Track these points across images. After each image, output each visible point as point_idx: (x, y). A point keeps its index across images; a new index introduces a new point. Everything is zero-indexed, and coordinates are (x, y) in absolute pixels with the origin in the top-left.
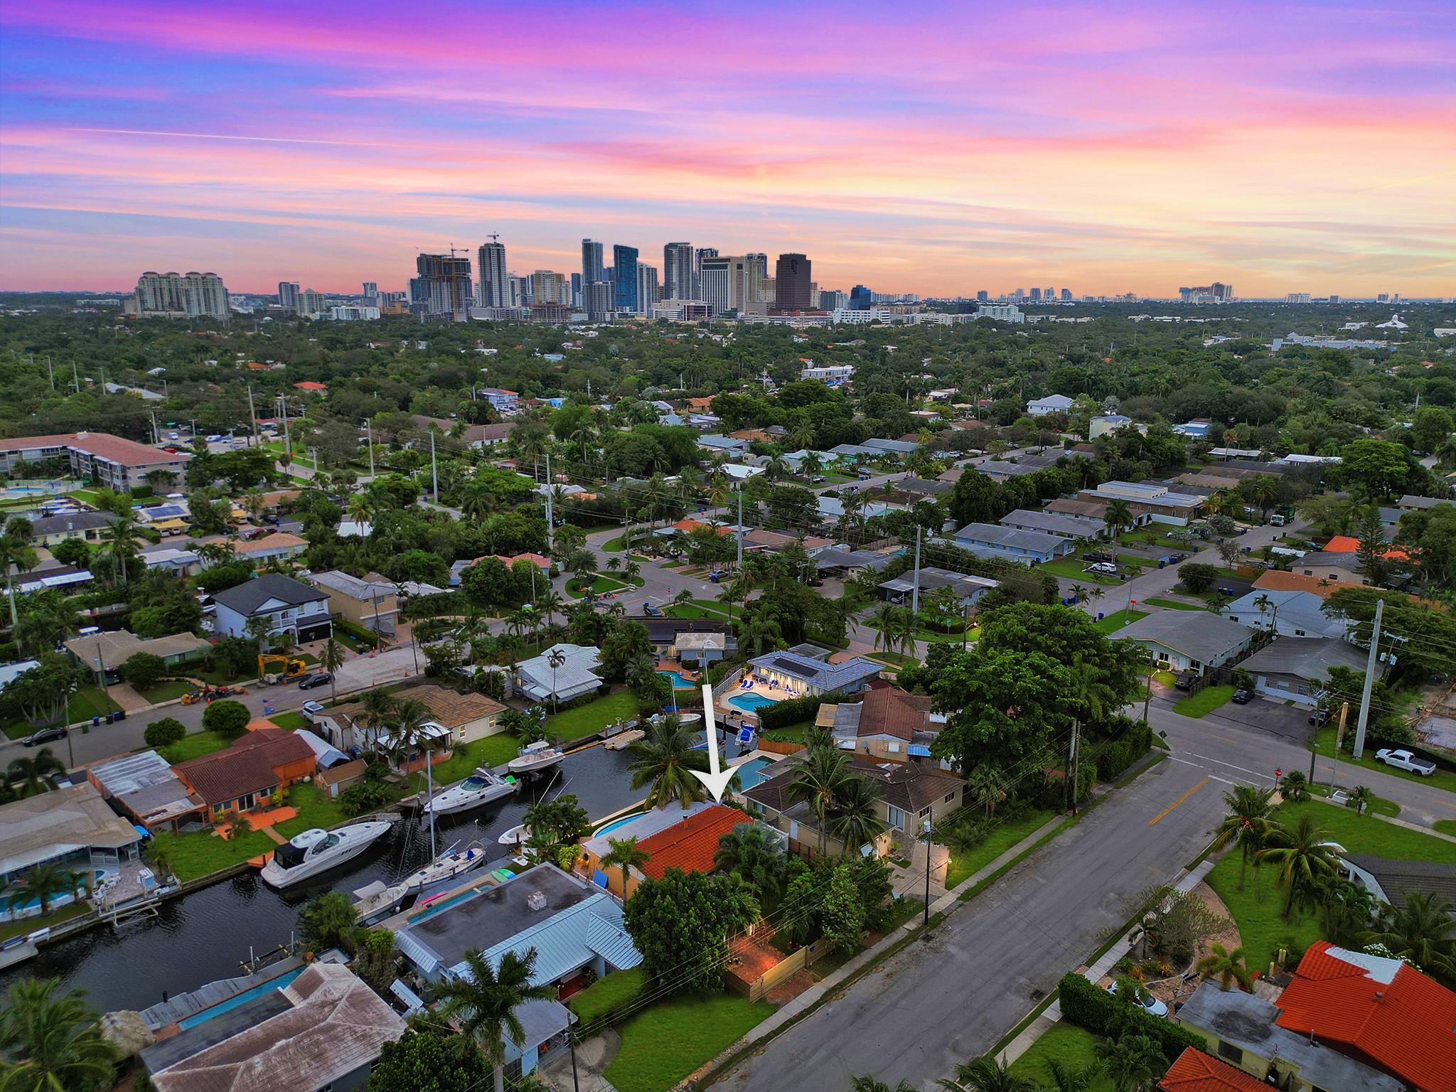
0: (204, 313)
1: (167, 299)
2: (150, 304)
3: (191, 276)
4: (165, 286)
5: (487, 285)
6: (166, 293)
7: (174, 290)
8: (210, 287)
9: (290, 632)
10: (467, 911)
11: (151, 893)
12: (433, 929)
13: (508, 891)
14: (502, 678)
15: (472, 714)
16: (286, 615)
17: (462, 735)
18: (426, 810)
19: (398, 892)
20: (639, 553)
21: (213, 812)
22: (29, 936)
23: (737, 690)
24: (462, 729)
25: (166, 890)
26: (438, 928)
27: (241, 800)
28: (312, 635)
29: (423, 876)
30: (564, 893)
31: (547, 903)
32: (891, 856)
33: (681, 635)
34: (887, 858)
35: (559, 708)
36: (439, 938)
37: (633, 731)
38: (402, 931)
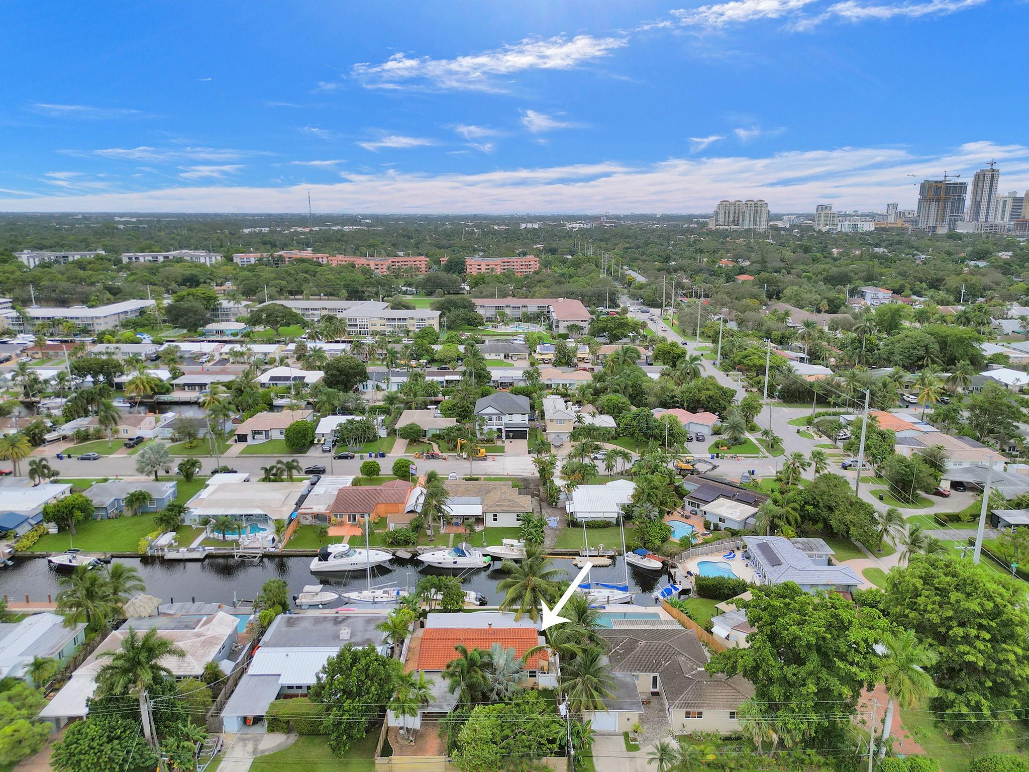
0: (752, 227)
1: (731, 218)
2: (721, 221)
3: (748, 203)
4: (732, 210)
5: (977, 204)
6: (732, 214)
7: (737, 212)
8: (759, 210)
9: (499, 430)
10: (317, 621)
11: (265, 548)
12: (290, 623)
13: (349, 621)
14: (560, 491)
15: (505, 508)
16: (499, 419)
17: (495, 520)
18: (418, 558)
19: (330, 596)
20: (812, 431)
21: (333, 518)
22: (206, 548)
23: (718, 558)
24: (495, 515)
25: (273, 550)
26: (293, 623)
27: (349, 516)
28: (511, 435)
29: (359, 595)
30: (370, 637)
31: (351, 637)
32: (631, 735)
33: (721, 500)
34: (626, 735)
35: (574, 523)
36: (285, 629)
37: (606, 559)
38: (280, 617)
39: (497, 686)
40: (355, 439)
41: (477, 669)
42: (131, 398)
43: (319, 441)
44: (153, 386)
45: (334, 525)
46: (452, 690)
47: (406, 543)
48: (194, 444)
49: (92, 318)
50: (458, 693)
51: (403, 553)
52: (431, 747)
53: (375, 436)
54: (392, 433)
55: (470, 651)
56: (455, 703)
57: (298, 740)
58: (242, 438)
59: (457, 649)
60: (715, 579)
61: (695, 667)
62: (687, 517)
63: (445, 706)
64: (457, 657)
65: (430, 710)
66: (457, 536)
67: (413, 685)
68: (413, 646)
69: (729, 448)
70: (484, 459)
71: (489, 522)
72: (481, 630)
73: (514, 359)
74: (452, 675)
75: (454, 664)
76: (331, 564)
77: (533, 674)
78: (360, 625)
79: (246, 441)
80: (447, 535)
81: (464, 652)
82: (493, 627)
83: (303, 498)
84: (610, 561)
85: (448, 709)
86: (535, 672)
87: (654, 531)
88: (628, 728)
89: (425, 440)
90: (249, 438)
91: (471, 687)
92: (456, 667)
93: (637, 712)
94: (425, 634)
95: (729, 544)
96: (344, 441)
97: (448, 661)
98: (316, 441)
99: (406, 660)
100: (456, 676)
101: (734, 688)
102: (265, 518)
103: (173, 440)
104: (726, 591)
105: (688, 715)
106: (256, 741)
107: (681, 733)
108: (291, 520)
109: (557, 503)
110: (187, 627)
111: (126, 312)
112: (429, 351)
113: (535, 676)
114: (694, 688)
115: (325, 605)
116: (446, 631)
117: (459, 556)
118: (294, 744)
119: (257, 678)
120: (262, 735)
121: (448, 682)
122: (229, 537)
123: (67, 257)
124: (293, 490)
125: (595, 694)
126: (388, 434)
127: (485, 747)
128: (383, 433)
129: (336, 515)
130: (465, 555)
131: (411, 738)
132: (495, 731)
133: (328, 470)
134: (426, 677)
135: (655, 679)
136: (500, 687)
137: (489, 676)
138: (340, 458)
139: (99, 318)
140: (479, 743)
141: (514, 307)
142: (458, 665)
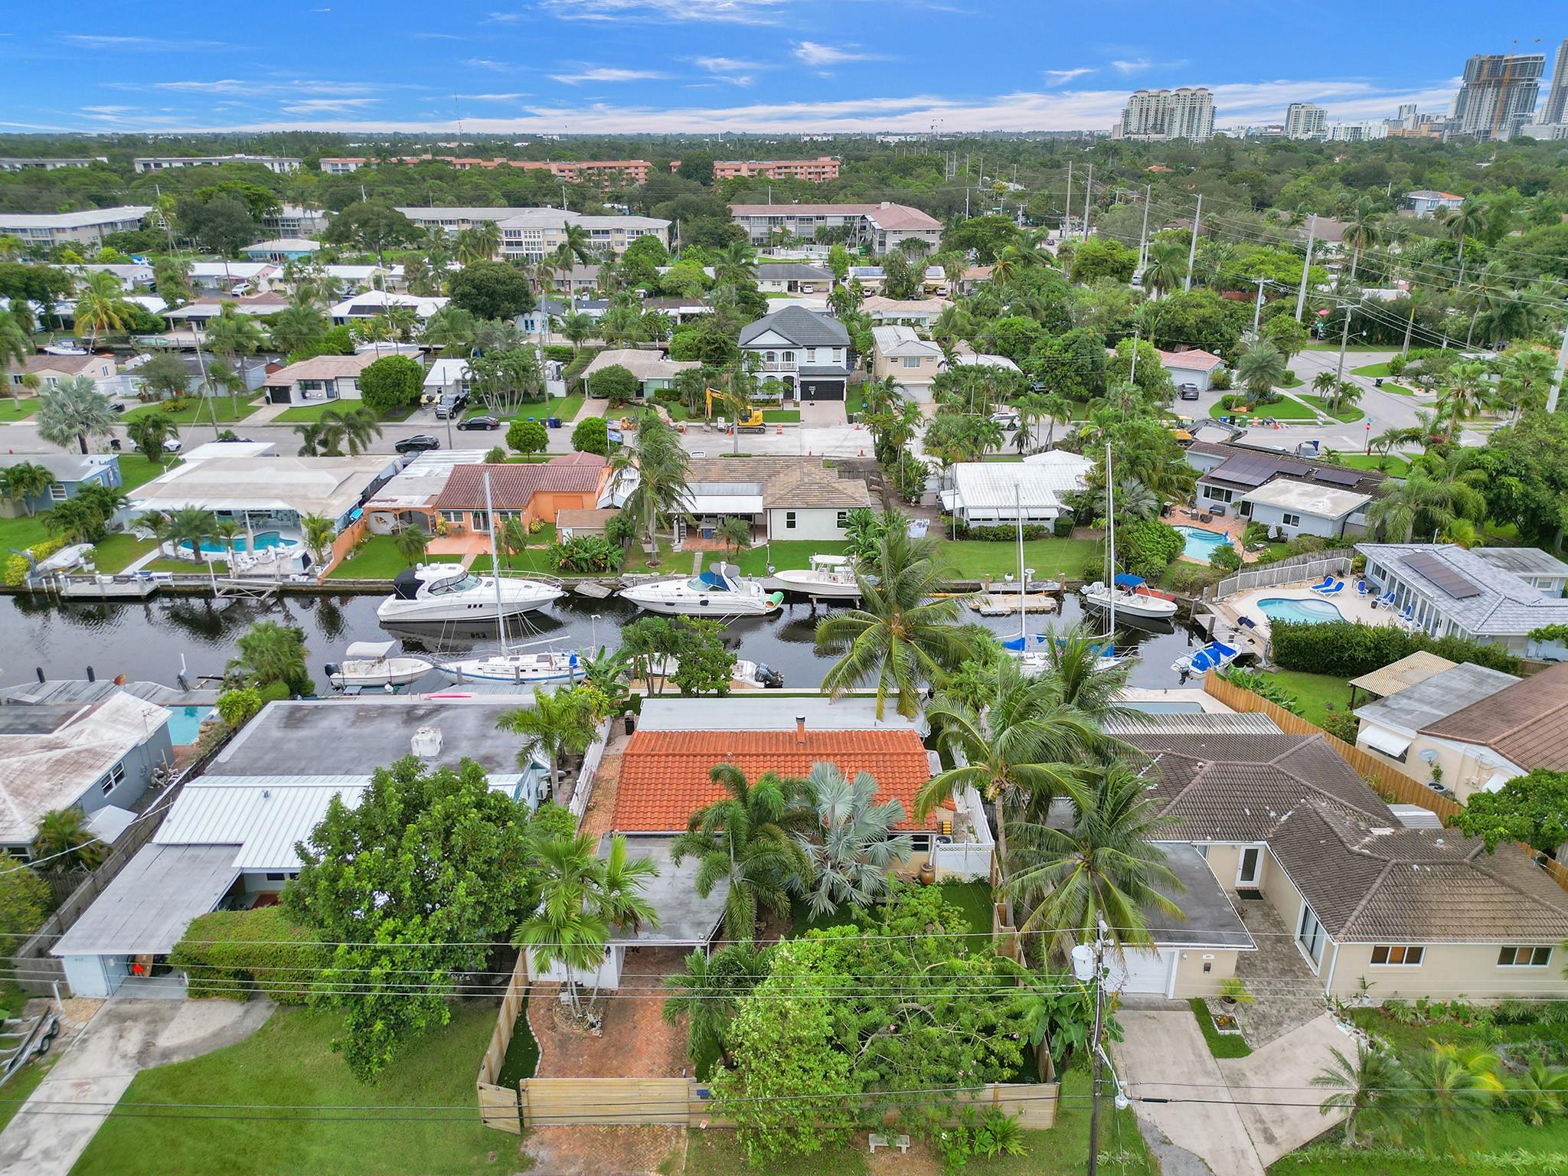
1: (1151, 121)
2: (1133, 126)
4: (1153, 106)
7: (1160, 111)
8: (1198, 106)
9: (789, 380)
10: (364, 715)
11: (287, 576)
12: (293, 720)
13: (444, 714)
14: (926, 473)
15: (813, 500)
16: (788, 356)
17: (791, 525)
18: (623, 594)
19: (415, 665)
20: (1405, 383)
21: (441, 519)
22: (154, 574)
23: (1303, 591)
24: (791, 516)
25: (304, 579)
26: (301, 720)
27: (476, 515)
28: (812, 389)
29: (481, 665)
30: (491, 751)
31: (442, 752)
32: (1215, 1010)
33: (1280, 483)
34: (1198, 1007)
35: (961, 533)
36: (276, 734)
37: (1042, 597)
38: (272, 704)
39: (831, 875)
40: (502, 397)
41: (777, 830)
42: (87, 342)
43: (430, 399)
44: (126, 316)
45: (444, 535)
46: (705, 888)
47: (596, 567)
48: (182, 403)
49: (51, 230)
50: (720, 894)
51: (591, 588)
52: (648, 1042)
53: (541, 392)
54: (576, 389)
55: (753, 784)
56: (712, 921)
57: (272, 1022)
58: (280, 395)
59: (716, 776)
60: (1323, 626)
61: (1363, 825)
62: (1204, 519)
63: (685, 929)
64: (718, 797)
65: (643, 940)
66: (711, 557)
67: (588, 876)
68: (605, 774)
69: (1251, 410)
70: (761, 430)
71: (778, 529)
72: (777, 734)
73: (806, 290)
74: (705, 846)
75: (709, 816)
76: (424, 606)
77: (921, 843)
78: (470, 724)
79: (289, 401)
80: (688, 555)
81: (738, 784)
82: (808, 727)
83: (378, 484)
84: (1050, 602)
85: (696, 938)
86: (925, 838)
87: (1145, 541)
88: (1205, 987)
89: (643, 401)
90: (295, 394)
91: (758, 877)
92: (716, 825)
93: (1235, 949)
94: (633, 745)
95: (1320, 564)
96: (481, 401)
97: (694, 810)
98: (424, 400)
99: (588, 809)
100: (718, 849)
101: (1503, 883)
102: (291, 519)
103: (143, 398)
104: (1360, 654)
105: (1379, 956)
106: (156, 1020)
107: (1356, 1004)
108: (348, 521)
109: (919, 496)
110: (35, 729)
111: (113, 224)
112: (652, 277)
113: (925, 848)
114: (1391, 881)
115: (399, 686)
116: (689, 736)
117: (714, 589)
118: (262, 1033)
119: (179, 852)
120: (175, 1005)
121: (692, 865)
122: (210, 556)
123: (43, 165)
124: (357, 468)
125: (1126, 902)
126: (570, 392)
127: (812, 1062)
128: (558, 388)
129: (446, 514)
130: (725, 588)
131: (591, 1018)
132: (843, 1012)
133: (441, 443)
134: (631, 852)
135: (1251, 856)
136: (839, 877)
137: (809, 849)
138: (471, 427)
139: (64, 229)
140: (792, 1051)
141: (802, 219)
142: (719, 820)
